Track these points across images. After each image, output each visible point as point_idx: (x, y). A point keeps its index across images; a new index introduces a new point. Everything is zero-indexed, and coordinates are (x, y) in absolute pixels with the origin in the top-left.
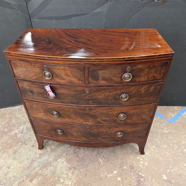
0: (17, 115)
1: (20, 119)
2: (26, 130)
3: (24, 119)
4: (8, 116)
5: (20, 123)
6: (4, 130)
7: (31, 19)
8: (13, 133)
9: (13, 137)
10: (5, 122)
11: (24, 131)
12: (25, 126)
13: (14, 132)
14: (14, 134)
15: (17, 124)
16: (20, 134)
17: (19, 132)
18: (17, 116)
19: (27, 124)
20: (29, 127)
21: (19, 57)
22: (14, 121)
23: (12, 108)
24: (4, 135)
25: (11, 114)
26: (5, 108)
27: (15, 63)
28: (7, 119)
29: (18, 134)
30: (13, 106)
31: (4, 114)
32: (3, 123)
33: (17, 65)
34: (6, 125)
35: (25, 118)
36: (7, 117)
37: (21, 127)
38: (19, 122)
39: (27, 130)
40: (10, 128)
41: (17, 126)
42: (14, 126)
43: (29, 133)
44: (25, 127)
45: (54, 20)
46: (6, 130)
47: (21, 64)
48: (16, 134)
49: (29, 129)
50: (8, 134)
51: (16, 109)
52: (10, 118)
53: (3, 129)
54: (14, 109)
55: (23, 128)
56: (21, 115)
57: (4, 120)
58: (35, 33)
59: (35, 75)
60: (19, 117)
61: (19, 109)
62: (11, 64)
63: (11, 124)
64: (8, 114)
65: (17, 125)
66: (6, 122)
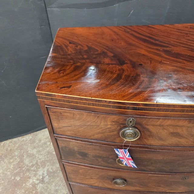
0: (31, 151)
1: (36, 157)
2: (47, 177)
3: (41, 157)
4: (16, 154)
5: (37, 163)
6: (15, 179)
7: (47, 9)
8: (29, 184)
9: (31, 190)
10: (14, 165)
11: (45, 178)
12: (46, 169)
13: (31, 181)
14: (31, 186)
15: (33, 166)
16: (41, 185)
17: (38, 181)
18: (29, 152)
19: (48, 166)
20: (51, 171)
21: (72, 102)
22: (27, 161)
23: (20, 139)
24: (16, 189)
25: (21, 149)
26: (10, 140)
27: (58, 112)
28: (16, 159)
29: (37, 184)
30: (22, 135)
31: (11, 150)
32: (12, 166)
33: (63, 116)
34: (17, 169)
35: (42, 155)
36: (15, 156)
37: (40, 172)
38: (35, 162)
39: (49, 177)
40: (24, 174)
41: (34, 171)
42: (28, 170)
43: (53, 182)
44: (46, 172)
45: (85, 9)
46: (18, 179)
47: (74, 114)
48: (34, 185)
49: (52, 174)
50: (22, 185)
51: (26, 140)
52: (21, 157)
53: (13, 178)
54: (23, 140)
55: (43, 174)
56: (35, 150)
57: (11, 161)
58: (75, 38)
59: (99, 133)
60: (33, 155)
61: (31, 139)
62: (50, 113)
63: (24, 167)
64: (17, 149)
65: (33, 169)
66: (15, 163)
